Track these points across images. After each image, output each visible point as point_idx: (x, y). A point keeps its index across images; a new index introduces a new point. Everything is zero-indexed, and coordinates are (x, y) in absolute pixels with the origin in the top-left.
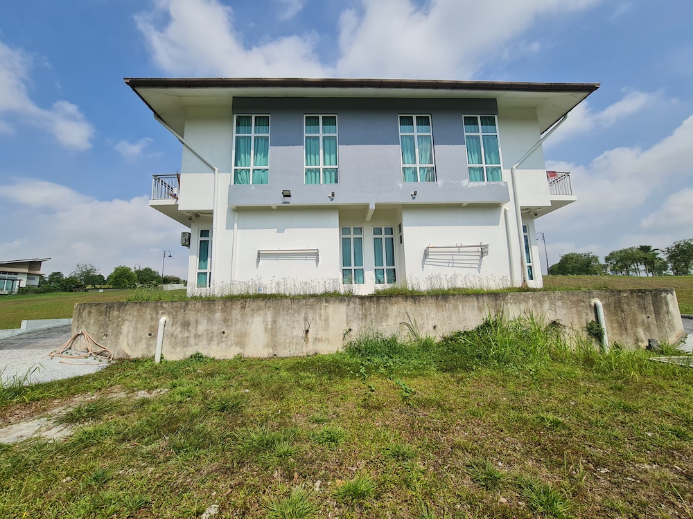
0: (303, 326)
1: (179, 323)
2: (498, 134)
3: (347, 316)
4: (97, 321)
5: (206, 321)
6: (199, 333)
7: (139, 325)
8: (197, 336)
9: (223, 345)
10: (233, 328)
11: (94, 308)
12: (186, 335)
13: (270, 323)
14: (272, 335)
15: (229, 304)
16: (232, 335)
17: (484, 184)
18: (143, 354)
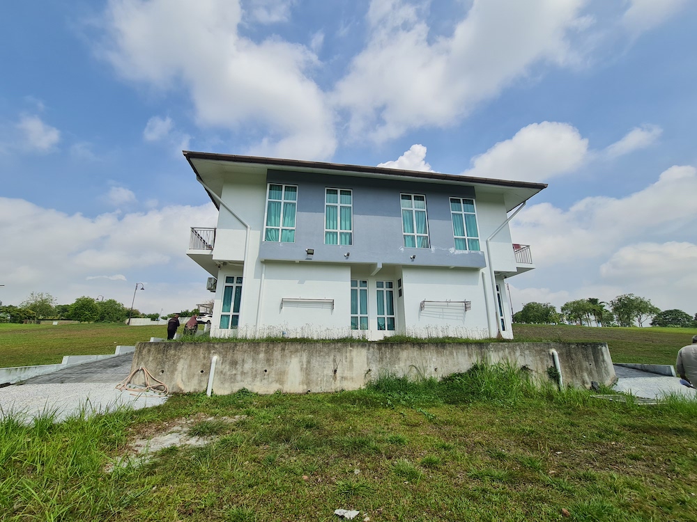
0: (333, 366)
1: (228, 362)
2: (476, 213)
3: (368, 358)
4: (155, 359)
5: (251, 361)
6: (245, 371)
7: (193, 363)
8: (243, 373)
9: (265, 381)
10: (274, 367)
11: (153, 347)
12: (234, 372)
13: (305, 364)
14: (306, 374)
15: (271, 346)
16: (273, 373)
17: (466, 252)
18: (195, 389)
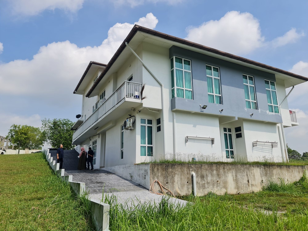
0: (246, 178)
1: (199, 176)
2: (276, 91)
3: (261, 174)
5: (210, 175)
6: (209, 182)
7: (182, 177)
9: (219, 188)
10: (221, 179)
11: (159, 166)
12: (203, 182)
13: (235, 177)
14: (236, 183)
15: (218, 166)
16: (221, 182)
17: (273, 114)
18: (186, 193)
